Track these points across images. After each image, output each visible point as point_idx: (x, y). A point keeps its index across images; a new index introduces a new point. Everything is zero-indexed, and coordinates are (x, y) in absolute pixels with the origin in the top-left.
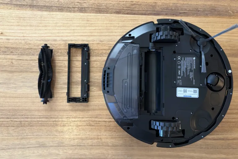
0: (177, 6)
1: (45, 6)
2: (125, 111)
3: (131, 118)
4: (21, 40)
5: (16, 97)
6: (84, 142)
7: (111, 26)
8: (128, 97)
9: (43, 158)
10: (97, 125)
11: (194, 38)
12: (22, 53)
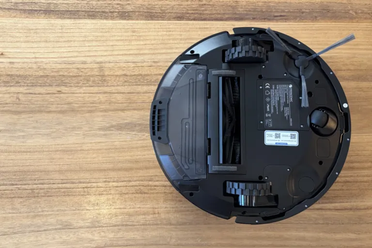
0: (270, 6)
1: (68, 11)
2: (186, 167)
3: (196, 178)
4: (31, 63)
5: (24, 152)
6: (133, 218)
7: (169, 39)
8: (191, 145)
9: (69, 246)
10: (152, 191)
11: (290, 57)
12: (33, 83)
